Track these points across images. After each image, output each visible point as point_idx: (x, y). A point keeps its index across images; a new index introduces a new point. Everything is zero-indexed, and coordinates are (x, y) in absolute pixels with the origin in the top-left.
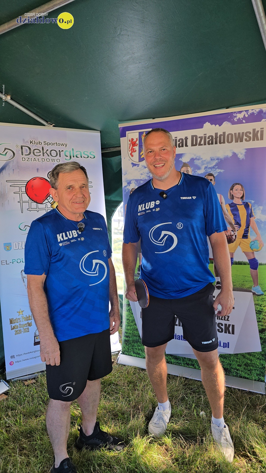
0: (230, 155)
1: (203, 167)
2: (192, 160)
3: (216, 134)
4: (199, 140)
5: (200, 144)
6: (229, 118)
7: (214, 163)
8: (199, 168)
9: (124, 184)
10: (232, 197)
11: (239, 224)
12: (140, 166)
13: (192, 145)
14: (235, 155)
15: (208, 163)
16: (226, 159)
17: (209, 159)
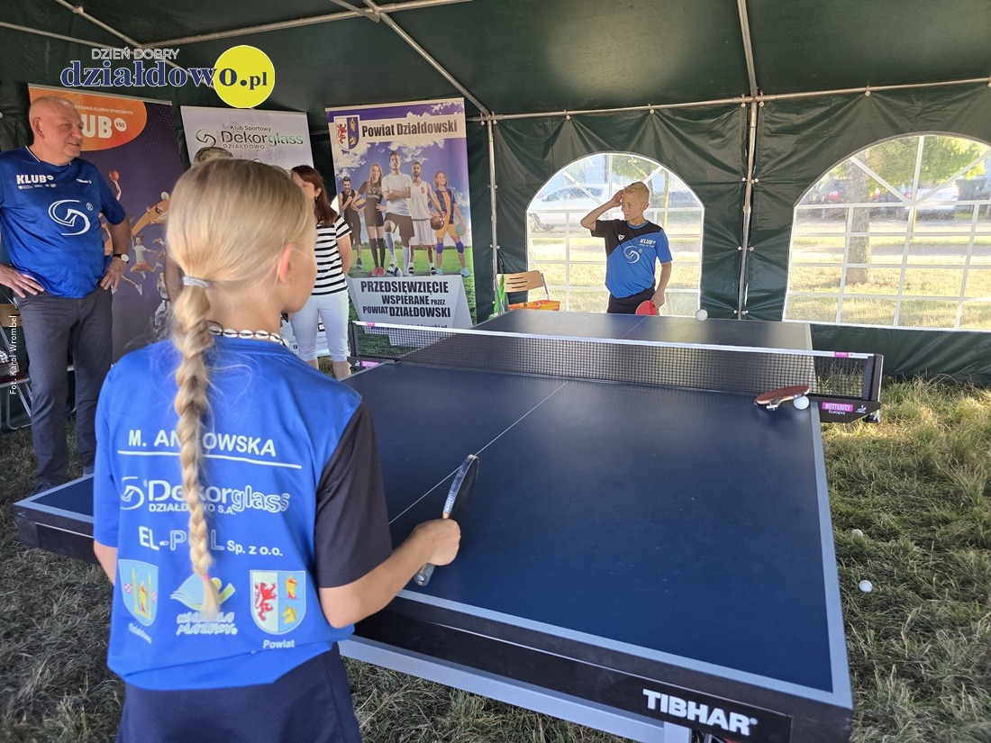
0: (432, 144)
1: (410, 155)
2: (400, 148)
3: (419, 124)
4: (404, 128)
5: (405, 133)
6: (427, 109)
7: (419, 151)
8: (407, 157)
9: (336, 172)
10: (437, 185)
11: (445, 210)
12: (351, 154)
13: (399, 134)
14: (436, 144)
15: (414, 151)
16: (429, 147)
17: (414, 148)
